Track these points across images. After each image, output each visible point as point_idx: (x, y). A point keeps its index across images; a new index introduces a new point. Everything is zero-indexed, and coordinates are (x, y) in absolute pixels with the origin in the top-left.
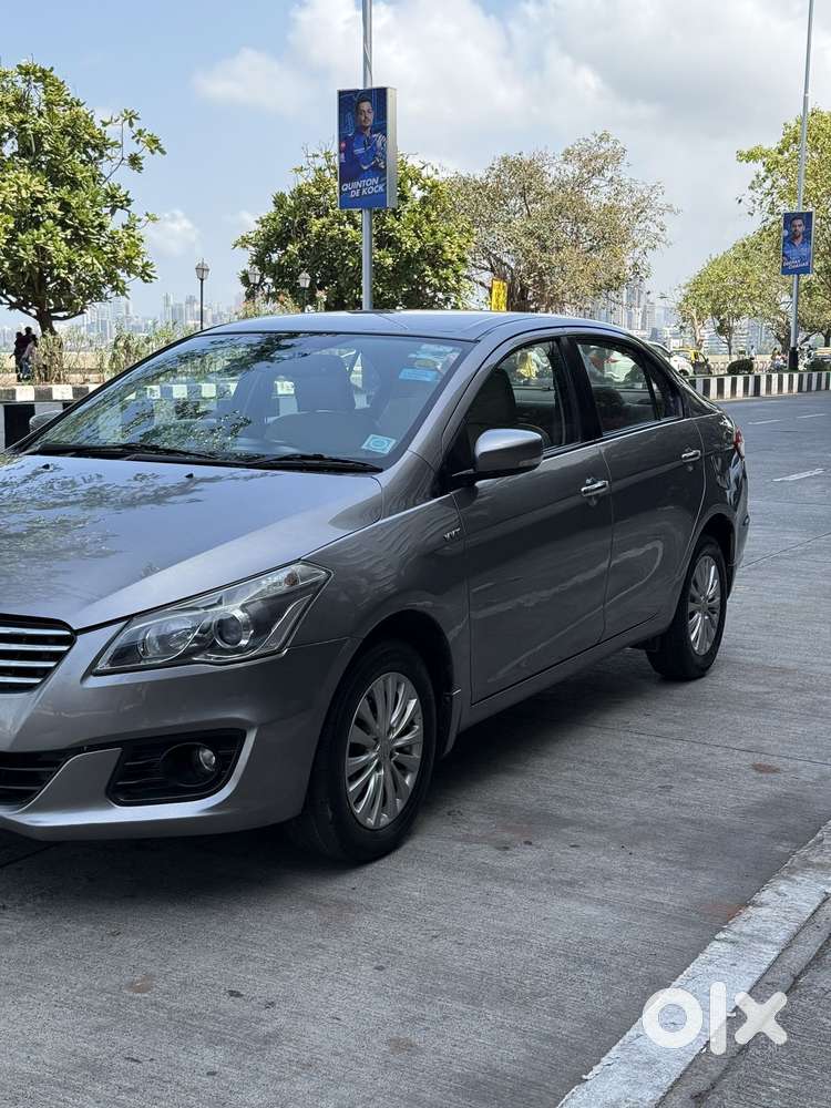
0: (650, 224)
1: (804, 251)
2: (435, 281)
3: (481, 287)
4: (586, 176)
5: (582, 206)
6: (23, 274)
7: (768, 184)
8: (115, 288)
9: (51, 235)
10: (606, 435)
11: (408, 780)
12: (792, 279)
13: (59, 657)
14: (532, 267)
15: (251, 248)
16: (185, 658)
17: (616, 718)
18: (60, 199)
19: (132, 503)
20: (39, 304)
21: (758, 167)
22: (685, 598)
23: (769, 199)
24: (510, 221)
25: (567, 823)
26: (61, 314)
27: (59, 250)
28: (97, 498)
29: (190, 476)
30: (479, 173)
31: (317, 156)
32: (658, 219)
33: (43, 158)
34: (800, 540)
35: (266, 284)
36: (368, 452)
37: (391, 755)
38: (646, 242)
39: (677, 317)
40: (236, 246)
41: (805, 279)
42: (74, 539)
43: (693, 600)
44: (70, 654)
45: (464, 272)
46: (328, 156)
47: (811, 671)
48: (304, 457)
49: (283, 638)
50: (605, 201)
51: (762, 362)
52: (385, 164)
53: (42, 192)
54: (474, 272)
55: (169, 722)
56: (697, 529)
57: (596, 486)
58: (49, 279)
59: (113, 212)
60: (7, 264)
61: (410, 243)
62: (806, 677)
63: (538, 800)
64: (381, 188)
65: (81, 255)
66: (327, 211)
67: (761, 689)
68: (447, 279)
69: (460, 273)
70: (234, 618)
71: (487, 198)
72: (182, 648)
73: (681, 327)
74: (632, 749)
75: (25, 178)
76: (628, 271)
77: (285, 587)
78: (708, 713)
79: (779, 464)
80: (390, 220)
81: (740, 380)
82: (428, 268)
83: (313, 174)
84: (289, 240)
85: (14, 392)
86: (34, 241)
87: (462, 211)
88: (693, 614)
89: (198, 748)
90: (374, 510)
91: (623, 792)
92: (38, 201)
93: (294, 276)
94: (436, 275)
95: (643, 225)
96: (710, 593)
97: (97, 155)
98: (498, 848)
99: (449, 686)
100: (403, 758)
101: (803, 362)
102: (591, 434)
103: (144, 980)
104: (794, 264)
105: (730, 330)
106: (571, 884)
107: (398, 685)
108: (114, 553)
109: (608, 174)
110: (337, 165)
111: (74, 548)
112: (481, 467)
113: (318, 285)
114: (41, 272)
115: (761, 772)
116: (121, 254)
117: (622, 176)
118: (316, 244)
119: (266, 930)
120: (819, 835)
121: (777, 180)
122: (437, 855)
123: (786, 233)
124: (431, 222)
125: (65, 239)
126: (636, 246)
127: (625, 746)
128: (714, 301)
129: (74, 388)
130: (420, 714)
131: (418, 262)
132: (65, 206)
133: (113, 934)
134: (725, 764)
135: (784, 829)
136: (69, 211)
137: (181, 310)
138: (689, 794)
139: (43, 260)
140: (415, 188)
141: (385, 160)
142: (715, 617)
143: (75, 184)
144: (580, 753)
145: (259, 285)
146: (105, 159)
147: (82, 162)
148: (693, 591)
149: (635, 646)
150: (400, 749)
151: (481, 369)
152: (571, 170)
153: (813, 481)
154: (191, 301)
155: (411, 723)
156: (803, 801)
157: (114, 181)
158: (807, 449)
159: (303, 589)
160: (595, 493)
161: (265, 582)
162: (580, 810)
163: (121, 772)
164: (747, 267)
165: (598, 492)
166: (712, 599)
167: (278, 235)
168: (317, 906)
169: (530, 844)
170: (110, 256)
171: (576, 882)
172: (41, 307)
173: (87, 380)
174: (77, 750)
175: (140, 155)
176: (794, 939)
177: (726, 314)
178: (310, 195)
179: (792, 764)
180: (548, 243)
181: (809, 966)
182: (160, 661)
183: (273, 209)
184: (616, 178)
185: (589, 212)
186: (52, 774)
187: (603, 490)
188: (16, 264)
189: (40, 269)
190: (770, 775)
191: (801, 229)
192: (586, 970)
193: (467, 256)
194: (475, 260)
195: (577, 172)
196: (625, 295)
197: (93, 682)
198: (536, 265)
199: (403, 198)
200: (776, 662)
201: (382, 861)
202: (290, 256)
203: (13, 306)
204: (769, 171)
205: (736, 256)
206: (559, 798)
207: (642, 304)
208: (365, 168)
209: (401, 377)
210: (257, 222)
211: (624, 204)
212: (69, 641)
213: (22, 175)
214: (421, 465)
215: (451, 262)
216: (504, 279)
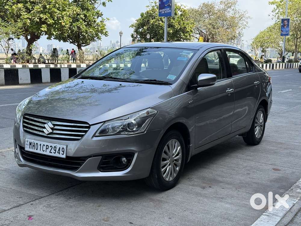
0: (244, 22)
1: (287, 29)
2: (184, 37)
3: (196, 39)
4: (226, 8)
5: (225, 16)
6: (74, 34)
7: (277, 11)
8: (98, 38)
9: (81, 24)
10: (233, 76)
11: (177, 169)
12: (283, 37)
13: (86, 132)
14: (211, 33)
15: (134, 27)
16: (119, 133)
17: (234, 155)
18: (84, 14)
19: (103, 92)
20: (78, 42)
21: (275, 6)
22: (254, 122)
23: (277, 15)
24: (205, 21)
25: (221, 182)
26: (83, 45)
27: (83, 27)
28: (93, 91)
29: (121, 85)
30: (196, 7)
31: (153, 3)
32: (246, 20)
33: (80, 3)
34: (286, 108)
35: (138, 37)
36: (168, 79)
37: (173, 162)
38: (243, 26)
39: (251, 47)
40: (130, 27)
41: (287, 37)
42: (88, 101)
43: (256, 123)
44: (89, 131)
45: (191, 34)
46: (155, 3)
47: (289, 144)
48: (151, 80)
49: (145, 128)
50: (231, 15)
51: (274, 60)
52: (171, 4)
53: (79, 12)
54: (194, 34)
55: (114, 150)
56: (258, 103)
57: (230, 90)
58: (80, 35)
59: (98, 18)
60: (70, 31)
61: (177, 26)
62: (288, 145)
63: (213, 176)
64: (170, 11)
65: (89, 29)
66: (155, 18)
67: (275, 148)
68: (187, 36)
69: (191, 35)
70: (132, 123)
71: (199, 14)
72: (118, 130)
73: (252, 50)
74: (239, 163)
75: (75, 8)
76: (237, 34)
77: (146, 115)
78: (260, 154)
79: (279, 88)
80: (172, 20)
81: (268, 65)
82: (182, 33)
83: (151, 7)
84: (144, 25)
85: (71, 65)
86: (77, 25)
87: (192, 18)
88: (256, 127)
89: (122, 157)
90: (170, 95)
91: (237, 174)
92: (78, 14)
93: (146, 35)
94: (184, 35)
95: (242, 22)
96: (261, 121)
97: (94, 2)
98: (202, 188)
99: (189, 143)
100: (176, 163)
101: (286, 60)
102: (229, 76)
103: (107, 218)
104: (284, 33)
105: (265, 51)
106: (222, 198)
107: (175, 143)
108: (99, 105)
109: (232, 8)
110: (158, 5)
111: (89, 103)
112: (199, 84)
113: (152, 38)
114: (79, 33)
115: (275, 170)
116: (100, 29)
117: (236, 8)
118: (152, 27)
119: (139, 207)
120: (292, 188)
121: (280, 9)
122: (185, 189)
123: (282, 24)
124: (183, 21)
125: (85, 25)
126: (240, 28)
127: (237, 162)
128: (261, 43)
129: (87, 65)
130: (181, 151)
131: (179, 32)
132: (85, 16)
133: (99, 206)
134: (265, 168)
135: (282, 186)
136: (86, 17)
137: (115, 45)
138: (255, 176)
139: (79, 30)
140: (179, 11)
141: (171, 3)
142: (262, 128)
143: (88, 10)
144: (224, 164)
145: (136, 37)
146: (96, 3)
147: (90, 4)
148: (256, 120)
149: (239, 135)
150: (175, 160)
151: (199, 58)
152: (222, 6)
153: (289, 93)
154: (117, 42)
155: (179, 153)
156: (287, 179)
157: (98, 9)
158: (287, 84)
159: (150, 115)
160: (230, 92)
161: (141, 113)
162: (224, 179)
163: (102, 163)
164: (271, 34)
165: (231, 92)
166: (262, 123)
167: (141, 24)
168: (153, 201)
169: (211, 187)
170: (97, 29)
171: (224, 198)
172: (78, 43)
173: (90, 63)
174: (90, 157)
175: (105, 2)
176: (285, 215)
177: (264, 47)
178: (150, 13)
179: (284, 168)
180: (215, 27)
181: (289, 223)
182: (112, 134)
183: (140, 17)
184: (234, 9)
185: (227, 18)
186: (83, 163)
187: (232, 91)
188: (72, 31)
189: (78, 33)
190: (277, 171)
191: (286, 23)
192: (227, 221)
193: (192, 30)
194: (195, 31)
195: (224, 7)
196: (236, 41)
197: (95, 139)
198: (212, 33)
199: (176, 14)
200: (279, 141)
201: (170, 190)
202: (145, 30)
203: (71, 43)
204: (278, 7)
205: (268, 31)
206: (219, 176)
207: (241, 44)
208: (166, 5)
209: (178, 59)
210: (136, 20)
211: (236, 16)
212: (89, 127)
213: (74, 7)
214: (183, 83)
215: (188, 32)
216: (203, 36)
